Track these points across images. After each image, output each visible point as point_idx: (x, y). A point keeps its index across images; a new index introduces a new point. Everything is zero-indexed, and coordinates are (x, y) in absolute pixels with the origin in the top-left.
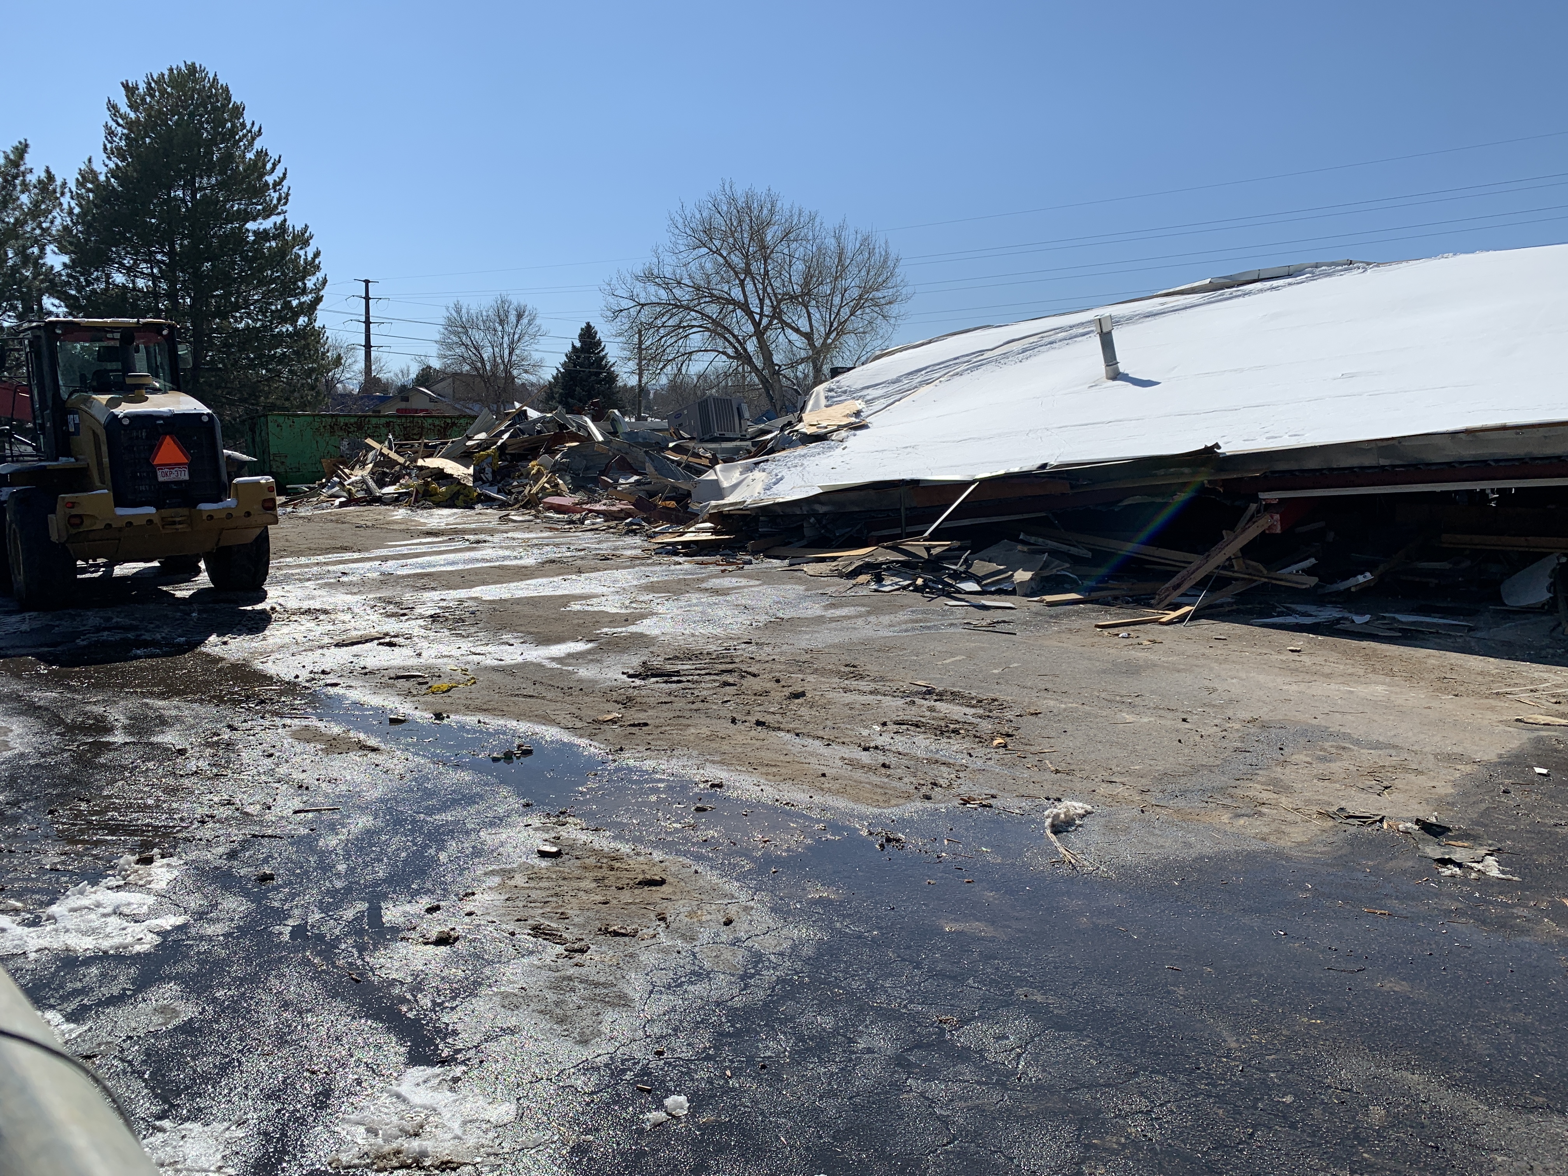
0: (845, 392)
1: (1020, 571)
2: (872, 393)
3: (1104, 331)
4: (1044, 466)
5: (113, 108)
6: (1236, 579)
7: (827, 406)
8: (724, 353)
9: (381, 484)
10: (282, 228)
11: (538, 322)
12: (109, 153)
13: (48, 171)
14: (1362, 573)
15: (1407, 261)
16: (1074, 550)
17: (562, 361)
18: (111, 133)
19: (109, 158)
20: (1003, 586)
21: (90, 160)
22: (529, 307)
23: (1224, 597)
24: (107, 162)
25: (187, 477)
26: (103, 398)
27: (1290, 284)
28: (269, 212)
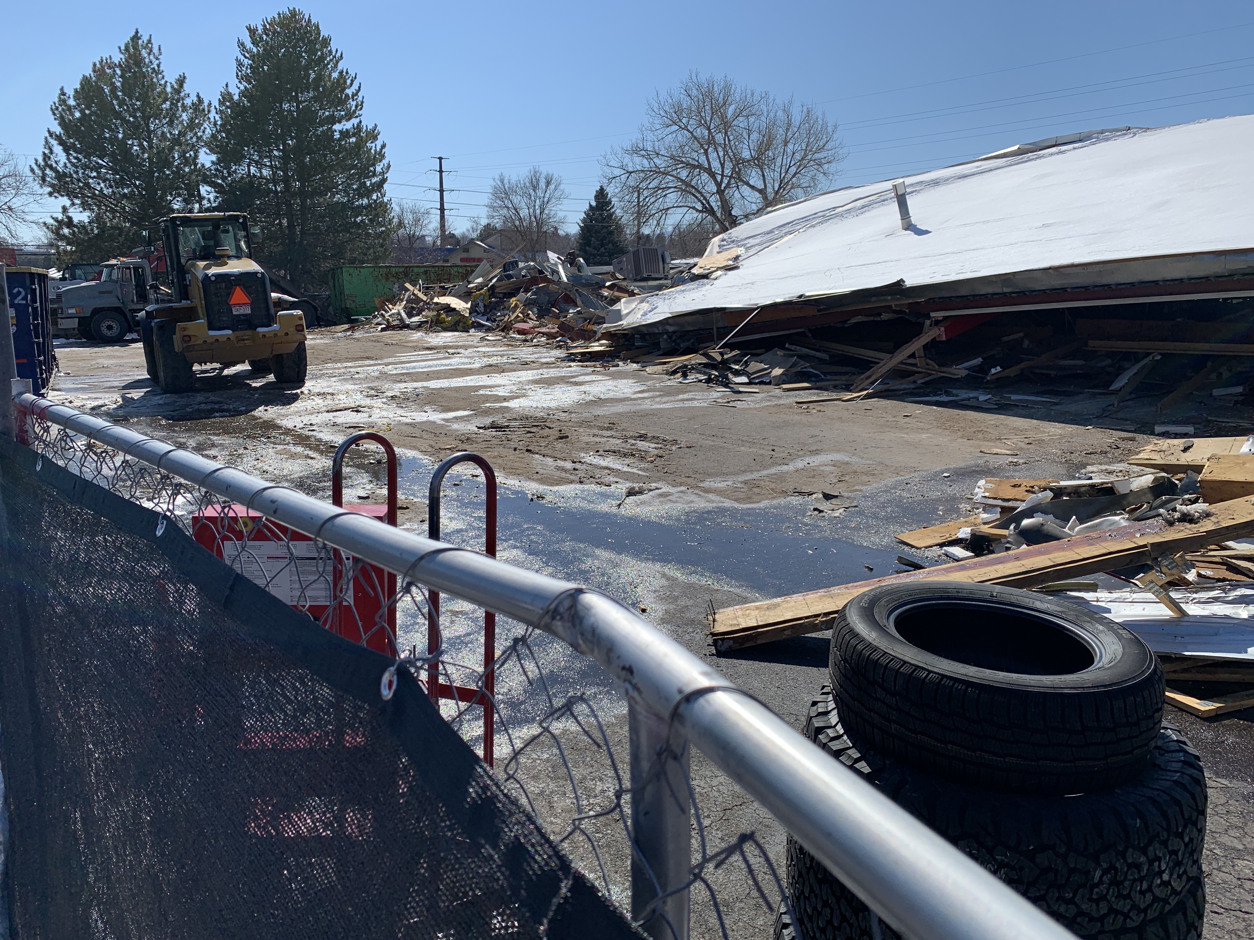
0: (733, 241)
1: (777, 369)
2: (752, 242)
3: (900, 195)
4: (801, 296)
5: (241, 45)
6: (918, 373)
7: (718, 253)
8: (694, 208)
9: (410, 315)
10: (359, 127)
11: (562, 187)
12: (241, 79)
13: (198, 96)
14: (995, 367)
15: (1169, 126)
16: (818, 354)
17: (582, 218)
18: (240, 64)
19: (240, 82)
20: (764, 379)
21: (227, 85)
22: (555, 176)
23: (904, 385)
24: (239, 85)
25: (249, 312)
26: (202, 264)
27: (1074, 148)
28: (349, 116)
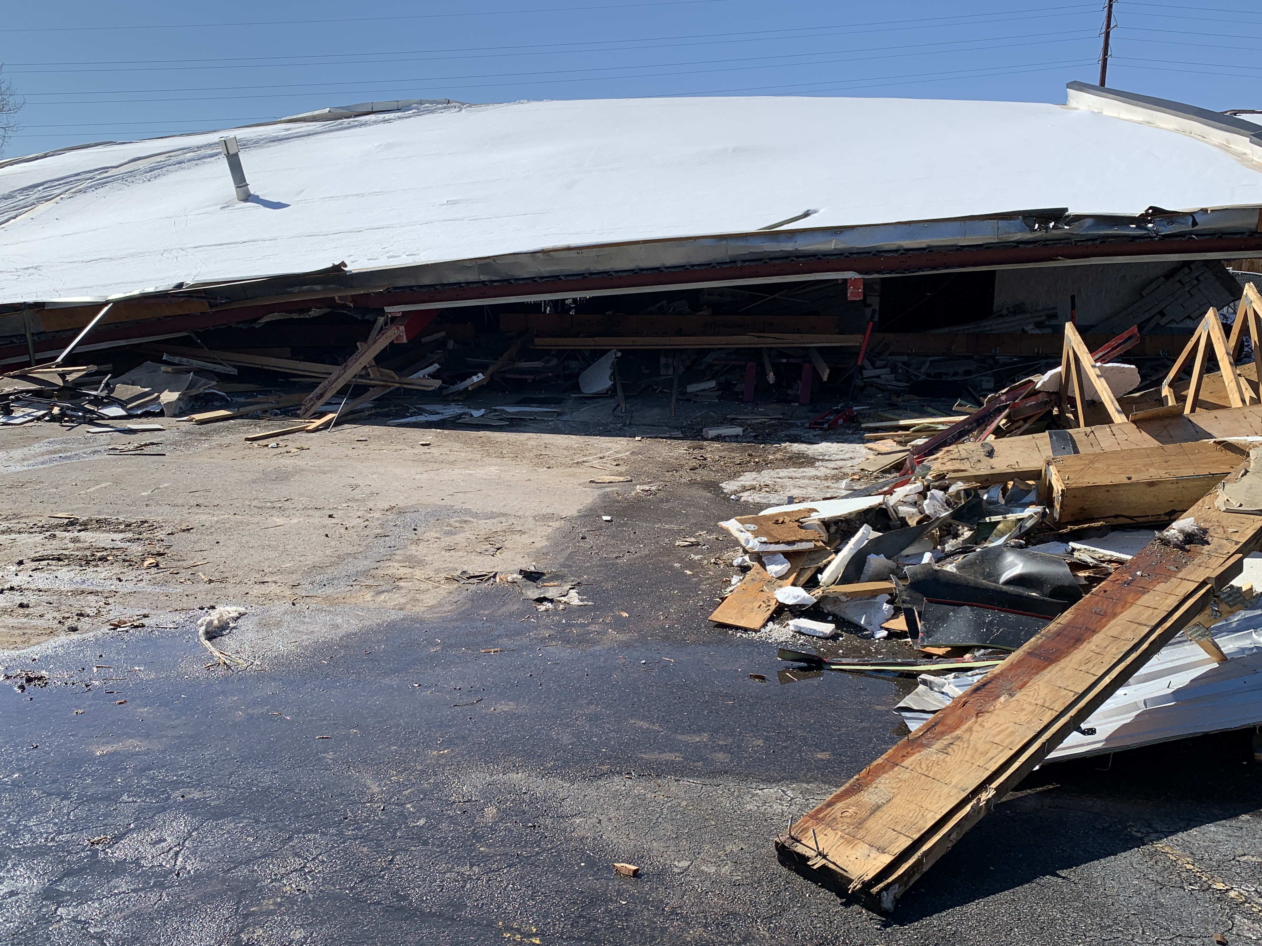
1: (166, 392)
3: (231, 153)
4: (180, 285)
6: (373, 386)
14: (476, 374)
15: (493, 104)
16: (219, 368)
20: (150, 409)
23: (364, 403)
27: (399, 118)
